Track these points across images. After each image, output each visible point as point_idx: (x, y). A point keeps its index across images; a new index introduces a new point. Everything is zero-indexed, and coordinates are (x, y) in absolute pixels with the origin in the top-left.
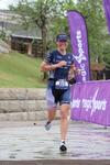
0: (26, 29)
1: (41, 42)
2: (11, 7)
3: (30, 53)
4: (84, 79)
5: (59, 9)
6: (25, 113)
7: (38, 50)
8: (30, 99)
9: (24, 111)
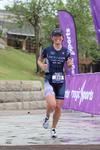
0: (20, 27)
1: (34, 39)
2: (7, 7)
3: (24, 49)
4: (73, 72)
5: (50, 9)
6: (20, 103)
7: (32, 46)
8: (24, 90)
9: (19, 101)
